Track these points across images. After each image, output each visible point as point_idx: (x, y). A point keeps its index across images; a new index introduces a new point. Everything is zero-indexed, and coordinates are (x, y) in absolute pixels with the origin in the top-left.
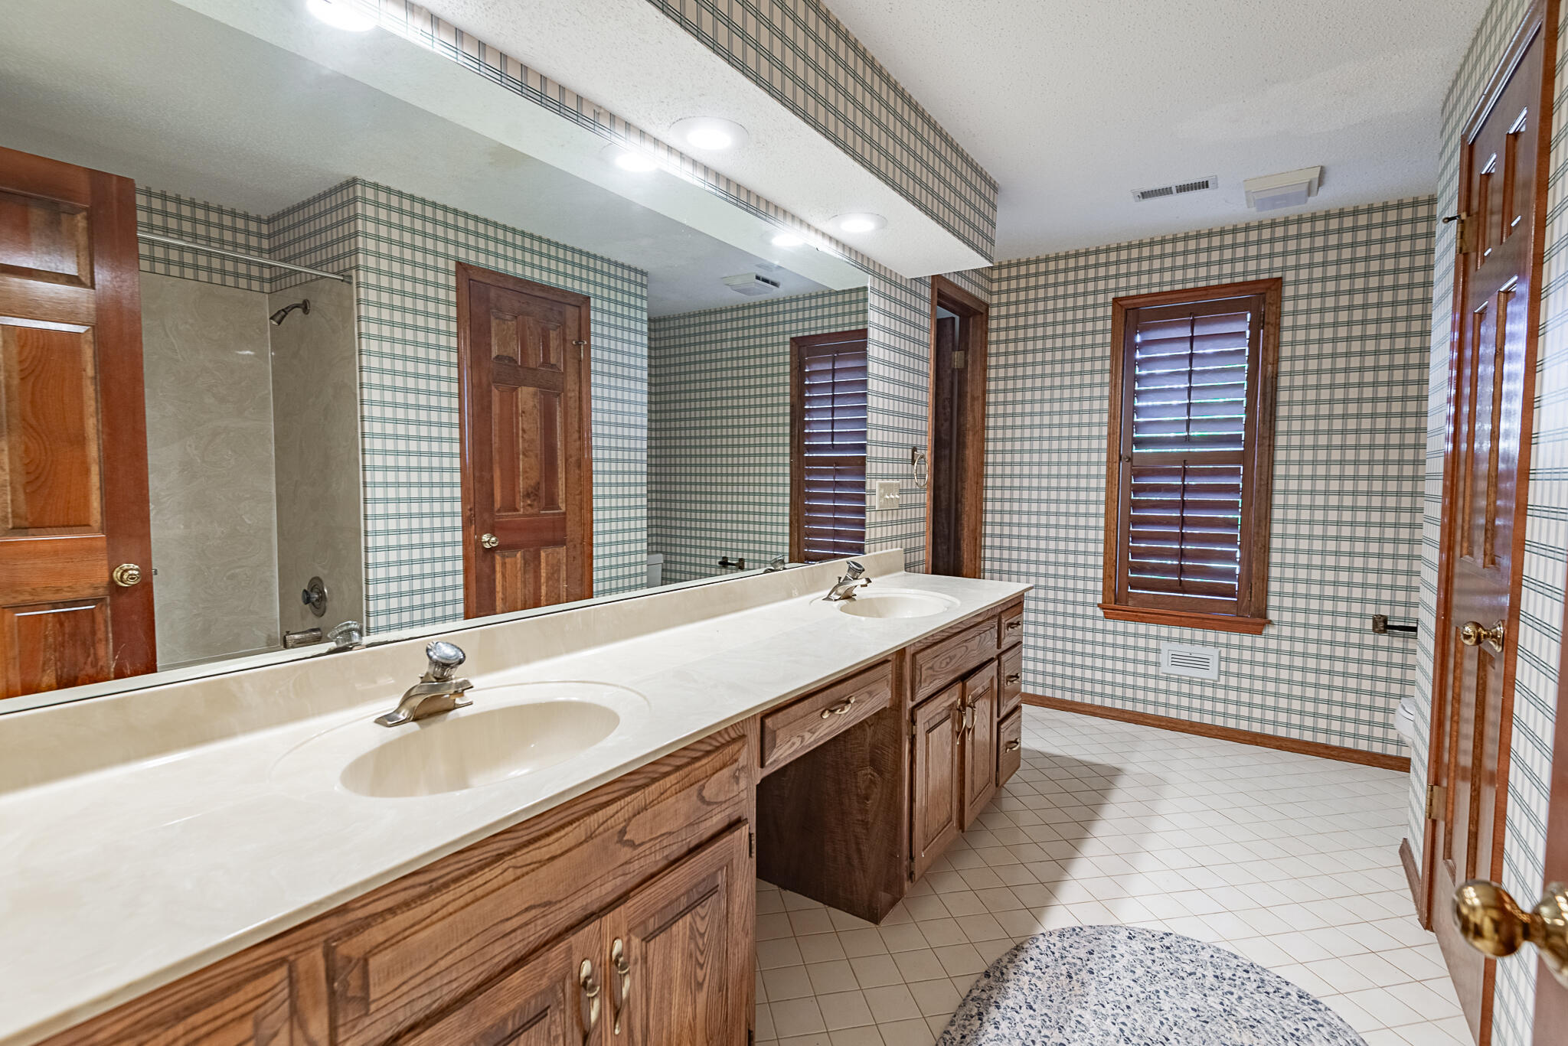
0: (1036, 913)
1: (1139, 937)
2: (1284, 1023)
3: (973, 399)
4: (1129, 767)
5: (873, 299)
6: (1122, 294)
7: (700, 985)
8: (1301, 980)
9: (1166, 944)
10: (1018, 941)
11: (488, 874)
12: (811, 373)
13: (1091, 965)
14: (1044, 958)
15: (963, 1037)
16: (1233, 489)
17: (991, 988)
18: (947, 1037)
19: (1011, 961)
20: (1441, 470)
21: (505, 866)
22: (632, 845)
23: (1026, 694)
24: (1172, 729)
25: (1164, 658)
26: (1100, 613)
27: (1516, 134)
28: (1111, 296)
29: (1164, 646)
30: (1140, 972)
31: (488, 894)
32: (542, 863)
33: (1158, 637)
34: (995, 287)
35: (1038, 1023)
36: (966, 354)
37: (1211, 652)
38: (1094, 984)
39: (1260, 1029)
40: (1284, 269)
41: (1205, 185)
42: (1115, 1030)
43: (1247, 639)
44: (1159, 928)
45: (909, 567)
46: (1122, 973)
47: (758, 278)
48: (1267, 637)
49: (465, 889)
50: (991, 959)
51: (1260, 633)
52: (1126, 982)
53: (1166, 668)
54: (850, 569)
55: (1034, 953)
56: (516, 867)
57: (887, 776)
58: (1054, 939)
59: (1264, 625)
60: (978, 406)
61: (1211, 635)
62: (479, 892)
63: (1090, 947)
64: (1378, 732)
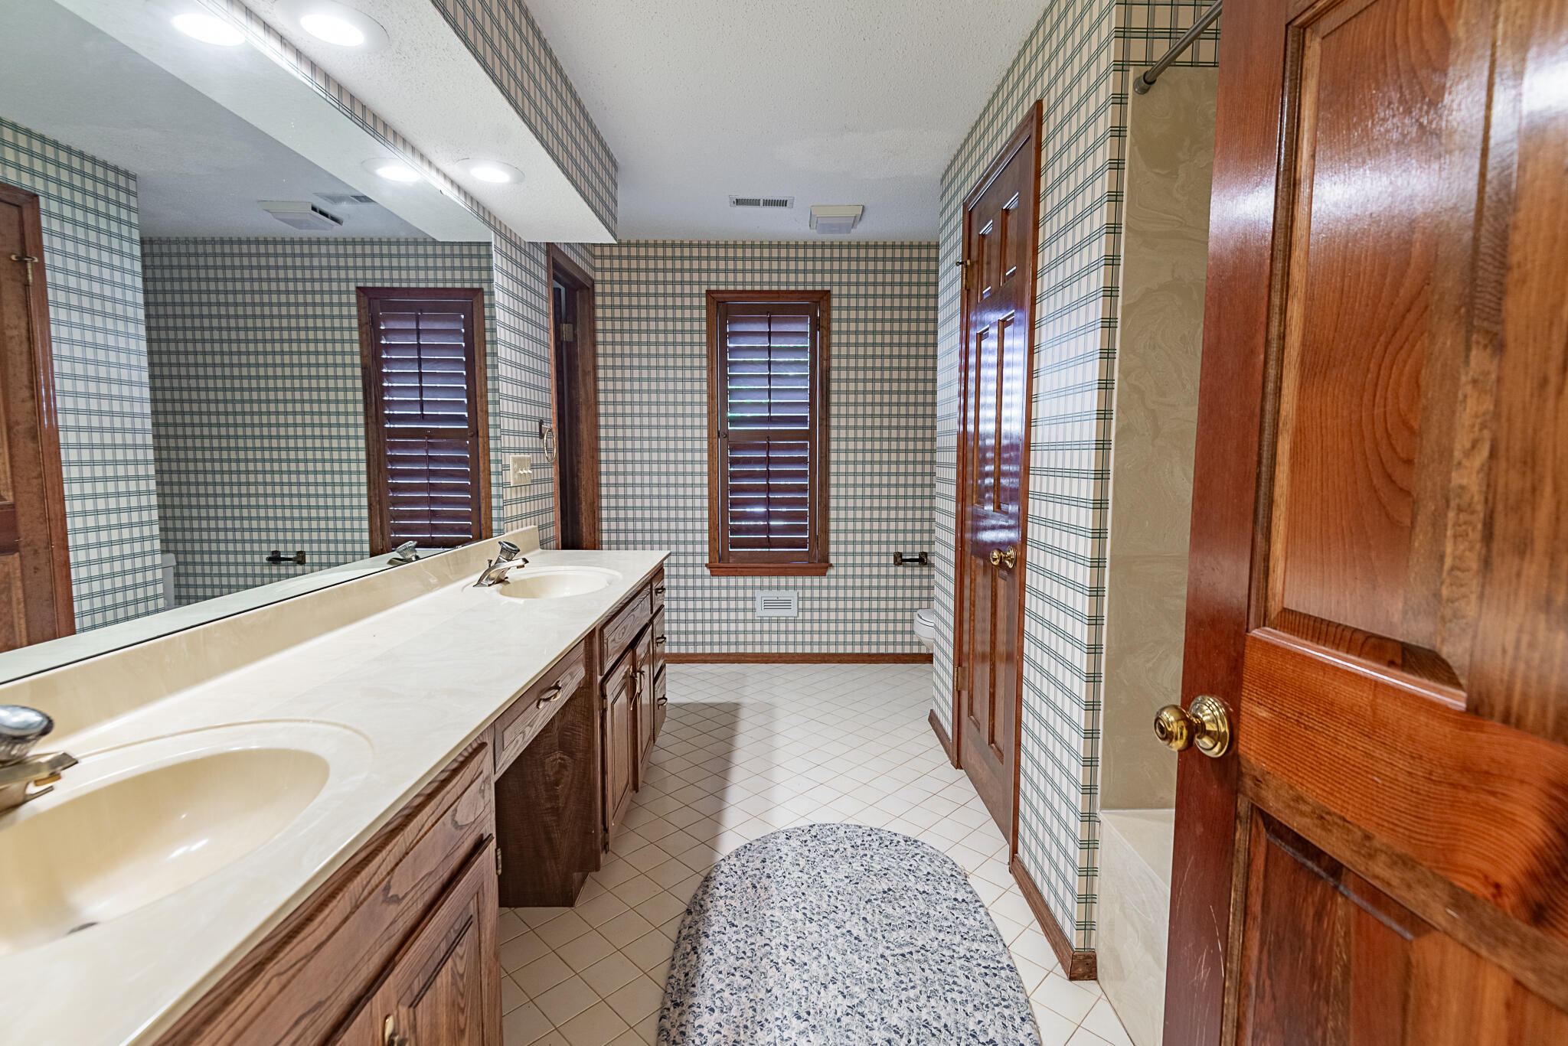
0: (711, 843)
1: (794, 835)
2: (902, 864)
3: (585, 373)
4: (745, 701)
5: (497, 260)
6: (713, 288)
7: (462, 1032)
8: (903, 829)
9: (814, 834)
10: (705, 873)
11: (249, 995)
12: (387, 332)
13: (767, 871)
14: (731, 880)
15: (687, 975)
16: (801, 461)
17: (696, 922)
18: (673, 981)
19: (705, 893)
20: (955, 444)
21: (267, 977)
22: (396, 900)
23: (670, 655)
24: (766, 662)
25: (758, 604)
26: (707, 572)
27: (1007, 210)
28: (704, 288)
29: (758, 594)
30: (802, 862)
31: (251, 1022)
32: (309, 957)
33: (753, 588)
34: (598, 264)
35: (743, 935)
36: (574, 329)
37: (792, 595)
38: (774, 885)
39: (890, 874)
40: (831, 283)
41: (783, 203)
42: (799, 916)
43: (816, 581)
44: (804, 823)
45: (543, 544)
46: (791, 869)
47: (314, 209)
48: (829, 577)
49: (223, 1027)
50: (687, 897)
51: (824, 574)
52: (796, 874)
53: (761, 612)
54: (502, 551)
55: (721, 878)
56: (280, 974)
57: (579, 755)
58: (733, 860)
59: (827, 568)
60: (590, 379)
61: (791, 581)
62: (240, 1025)
63: (762, 856)
64: (907, 638)
